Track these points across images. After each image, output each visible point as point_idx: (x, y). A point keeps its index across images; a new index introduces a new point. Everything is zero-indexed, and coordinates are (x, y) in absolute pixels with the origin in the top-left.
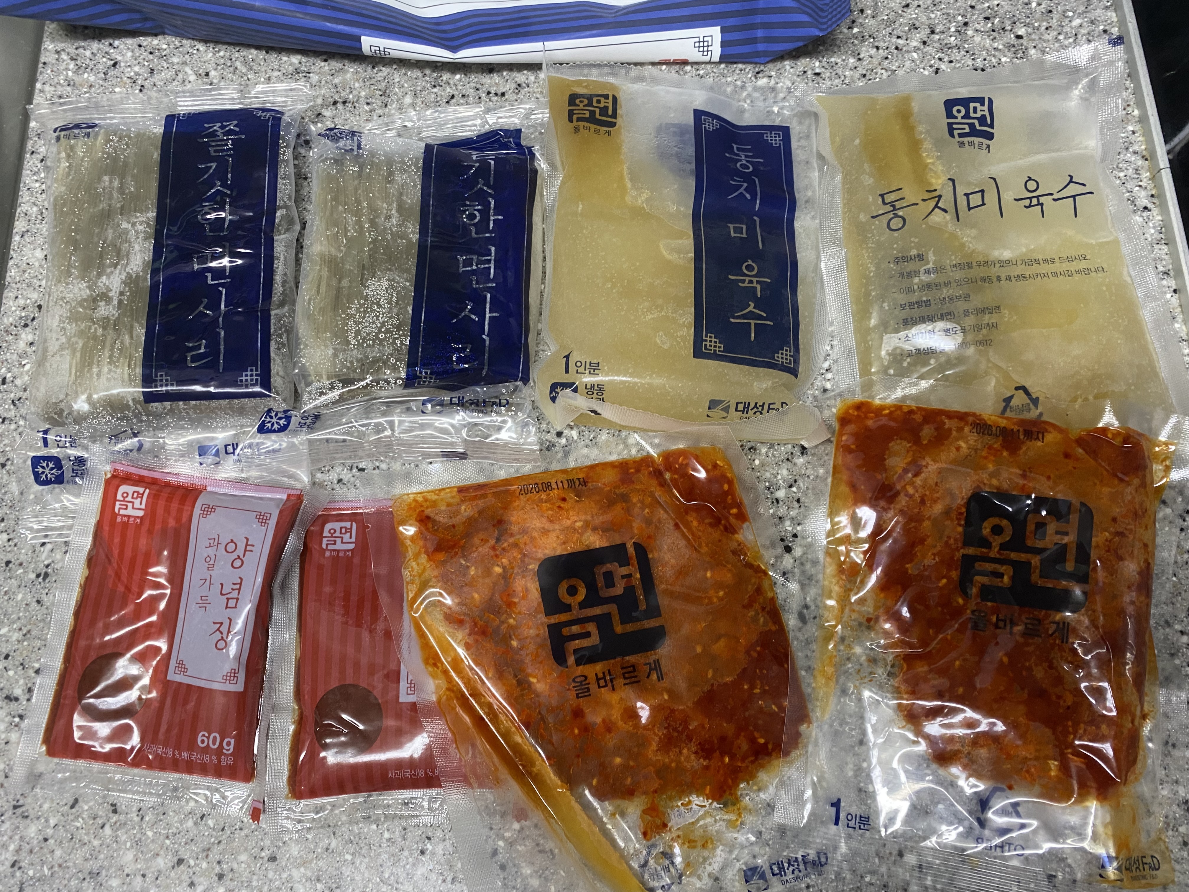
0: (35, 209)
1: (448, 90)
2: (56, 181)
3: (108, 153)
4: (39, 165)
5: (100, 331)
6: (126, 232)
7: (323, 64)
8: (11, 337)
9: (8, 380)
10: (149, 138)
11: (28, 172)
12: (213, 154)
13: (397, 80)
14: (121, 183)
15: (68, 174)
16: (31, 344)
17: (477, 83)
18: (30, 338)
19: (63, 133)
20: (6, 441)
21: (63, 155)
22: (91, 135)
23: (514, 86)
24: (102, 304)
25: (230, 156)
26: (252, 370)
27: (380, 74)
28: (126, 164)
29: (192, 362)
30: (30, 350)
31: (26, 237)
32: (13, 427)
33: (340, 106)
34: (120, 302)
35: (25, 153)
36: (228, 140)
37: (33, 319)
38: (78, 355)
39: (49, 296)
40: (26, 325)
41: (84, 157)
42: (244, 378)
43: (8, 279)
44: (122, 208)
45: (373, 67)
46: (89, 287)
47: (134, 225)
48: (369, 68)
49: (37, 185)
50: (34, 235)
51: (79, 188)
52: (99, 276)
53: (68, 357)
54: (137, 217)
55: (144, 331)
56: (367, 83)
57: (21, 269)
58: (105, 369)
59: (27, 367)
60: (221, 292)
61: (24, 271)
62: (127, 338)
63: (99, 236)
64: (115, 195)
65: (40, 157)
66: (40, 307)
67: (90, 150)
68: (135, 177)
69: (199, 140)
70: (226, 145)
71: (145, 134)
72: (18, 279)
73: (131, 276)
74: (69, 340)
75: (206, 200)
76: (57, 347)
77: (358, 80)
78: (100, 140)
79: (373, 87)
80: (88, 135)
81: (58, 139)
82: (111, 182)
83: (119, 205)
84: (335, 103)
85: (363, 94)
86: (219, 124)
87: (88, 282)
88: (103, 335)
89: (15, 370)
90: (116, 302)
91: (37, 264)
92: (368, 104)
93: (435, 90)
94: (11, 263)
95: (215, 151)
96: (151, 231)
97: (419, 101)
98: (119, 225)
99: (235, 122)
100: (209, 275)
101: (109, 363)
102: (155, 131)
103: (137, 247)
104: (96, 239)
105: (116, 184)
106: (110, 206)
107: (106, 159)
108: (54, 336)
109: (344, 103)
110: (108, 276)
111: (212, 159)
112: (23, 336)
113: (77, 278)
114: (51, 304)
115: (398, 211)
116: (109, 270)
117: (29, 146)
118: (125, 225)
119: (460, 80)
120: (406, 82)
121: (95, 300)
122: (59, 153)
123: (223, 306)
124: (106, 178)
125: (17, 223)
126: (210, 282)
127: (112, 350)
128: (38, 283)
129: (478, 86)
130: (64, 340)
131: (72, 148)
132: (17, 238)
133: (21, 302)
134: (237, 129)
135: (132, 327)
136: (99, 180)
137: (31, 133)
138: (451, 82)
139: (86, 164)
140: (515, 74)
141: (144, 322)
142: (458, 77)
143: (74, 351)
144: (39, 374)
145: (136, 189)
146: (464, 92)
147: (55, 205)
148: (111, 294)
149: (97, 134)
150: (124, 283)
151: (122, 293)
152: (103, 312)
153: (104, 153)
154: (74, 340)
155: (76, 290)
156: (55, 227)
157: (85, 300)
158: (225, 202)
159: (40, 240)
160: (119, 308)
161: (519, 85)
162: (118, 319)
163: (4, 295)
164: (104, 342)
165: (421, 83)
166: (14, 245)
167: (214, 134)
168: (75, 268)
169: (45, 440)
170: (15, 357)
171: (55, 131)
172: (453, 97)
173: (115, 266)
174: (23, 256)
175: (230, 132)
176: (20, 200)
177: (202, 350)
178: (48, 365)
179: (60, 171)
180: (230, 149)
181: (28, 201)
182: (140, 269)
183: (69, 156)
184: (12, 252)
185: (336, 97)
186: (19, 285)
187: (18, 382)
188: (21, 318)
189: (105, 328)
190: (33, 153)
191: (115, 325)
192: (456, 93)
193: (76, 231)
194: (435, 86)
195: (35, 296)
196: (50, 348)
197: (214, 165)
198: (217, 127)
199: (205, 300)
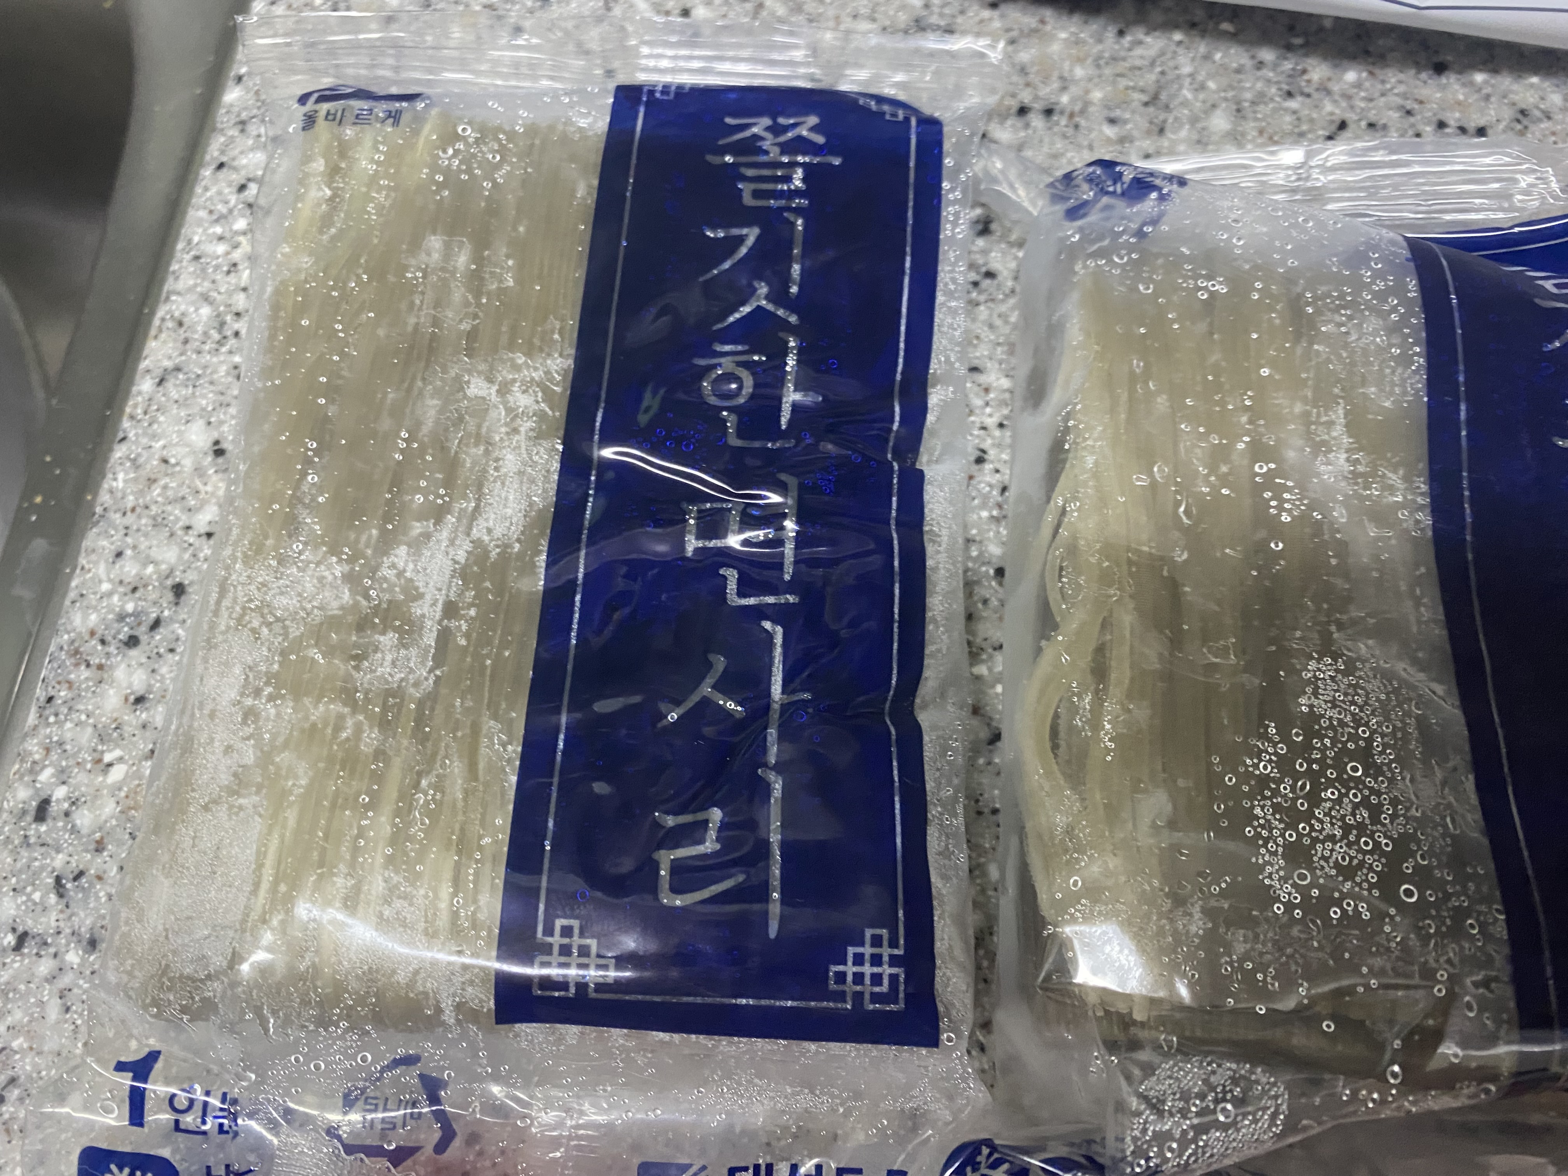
0: (206, 311)
1: (1329, 107)
2: (289, 235)
3: (447, 172)
4: (233, 199)
5: (371, 738)
6: (482, 407)
7: (987, 13)
8: (84, 673)
9: (54, 808)
10: (565, 139)
11: (202, 214)
12: (748, 200)
13: (1187, 70)
14: (478, 259)
15: (326, 221)
16: (140, 700)
17: (1405, 96)
18: (138, 681)
19: (325, 107)
20: (18, 1016)
21: (319, 165)
22: (405, 118)
23: (1508, 114)
24: (388, 639)
25: (798, 211)
26: (877, 941)
27: (1138, 51)
28: (494, 209)
29: (676, 890)
30: (132, 719)
31: (169, 385)
32: (45, 967)
33: (1037, 121)
34: (444, 637)
35: (202, 165)
36: (793, 165)
37: (156, 624)
38: (291, 816)
39: (223, 592)
40: (132, 642)
41: (376, 176)
42: (850, 969)
43: (104, 497)
44: (472, 335)
45: (1121, 33)
46: (350, 578)
47: (504, 390)
48: (1110, 34)
49: (221, 249)
50: (194, 382)
51: (352, 262)
52: (386, 544)
53: (258, 824)
54: (516, 368)
55: (515, 749)
56: (1108, 71)
57: (145, 473)
58: (377, 885)
59: (117, 773)
60: (770, 636)
61: (152, 481)
62: (456, 768)
63: (397, 413)
64: (458, 294)
65: (237, 178)
66: (179, 590)
67: (395, 156)
68: (519, 249)
69: (710, 158)
70: (788, 179)
71: (551, 128)
72: (130, 501)
73: (486, 553)
74: (266, 758)
75: (727, 336)
76: (225, 779)
77: (1080, 60)
78: (429, 133)
79: (1123, 83)
80: (395, 117)
81: (310, 121)
82: (448, 253)
83: (465, 326)
84: (1023, 111)
85: (1097, 95)
86: (766, 121)
87: (352, 560)
88: (379, 754)
89: (80, 778)
90: (430, 639)
91: (188, 463)
92: (1112, 121)
93: (1293, 104)
94: (119, 452)
95: (756, 194)
96: (558, 414)
97: (1250, 128)
98: (460, 386)
99: (813, 120)
100: (732, 575)
101: (390, 860)
102: (583, 123)
103: (510, 461)
104: (386, 424)
105: (462, 260)
106: (436, 322)
107: (441, 186)
108: (222, 736)
109: (1049, 112)
110: (418, 545)
111: (749, 217)
112: (120, 673)
113: (313, 542)
114: (223, 622)
115: (1351, 427)
116: (417, 528)
117: (214, 149)
118: (477, 387)
119: (1358, 85)
120: (1210, 76)
121: (362, 625)
122: (307, 159)
123: (776, 689)
124: (435, 242)
125: (152, 345)
126: (734, 599)
127: (403, 811)
128: (184, 520)
129: (1409, 104)
130: (249, 756)
131: (344, 150)
132: (145, 386)
133: (130, 569)
134: (820, 139)
135: (476, 730)
136: (416, 244)
137: (223, 118)
138: (1336, 88)
139: (381, 197)
140: (1505, 82)
141: (518, 716)
142: (1351, 76)
143: (279, 799)
144: (151, 860)
145: (518, 281)
146: (1372, 116)
147: (276, 308)
148: (418, 609)
149: (419, 119)
150: (464, 573)
151: (451, 610)
152: (384, 670)
153: (435, 168)
154: (284, 758)
155: (309, 586)
156: (267, 373)
157: (333, 622)
158: (784, 351)
159: (206, 399)
160: (440, 658)
161: (1523, 112)
162: (431, 698)
163: (86, 543)
164: (378, 777)
165: (1252, 86)
166: (135, 404)
167: (751, 146)
168: (313, 508)
169: (137, 1101)
170: (86, 736)
171: (303, 99)
172: (1343, 126)
173: (438, 514)
174: (154, 437)
175: (800, 145)
176: (169, 284)
177: (709, 845)
178: (185, 835)
179: (306, 209)
180: (797, 193)
181: (191, 289)
182: (515, 532)
183: (333, 172)
184: (126, 424)
185: (1026, 97)
186: (130, 519)
187: (84, 819)
188: (121, 617)
189: (384, 724)
190: (221, 166)
191: (420, 720)
192: (1350, 116)
193: (329, 391)
194: (1290, 94)
195: (169, 555)
196: (202, 778)
197: (752, 234)
198: (759, 126)
199: (720, 662)
